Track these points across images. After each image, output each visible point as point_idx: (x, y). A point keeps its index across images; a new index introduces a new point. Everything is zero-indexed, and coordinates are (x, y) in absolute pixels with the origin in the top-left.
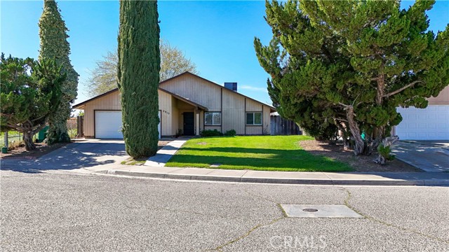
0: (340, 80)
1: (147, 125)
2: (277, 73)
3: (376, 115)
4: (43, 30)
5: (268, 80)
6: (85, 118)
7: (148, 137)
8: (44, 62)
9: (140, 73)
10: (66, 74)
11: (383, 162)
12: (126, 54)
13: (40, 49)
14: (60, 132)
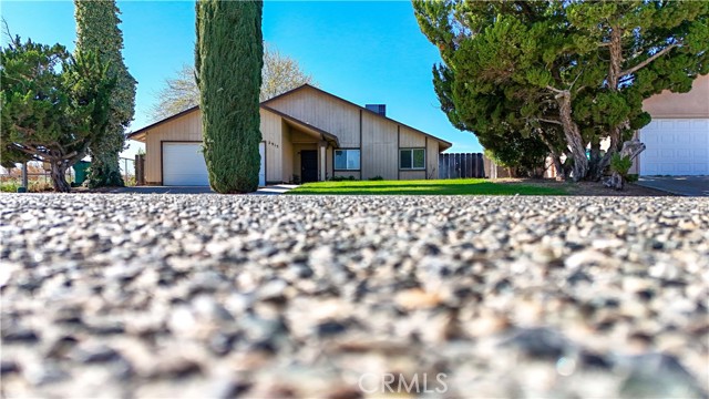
0: (548, 48)
1: (242, 141)
2: (448, 42)
3: (608, 108)
4: (81, 8)
5: (435, 68)
6: (145, 158)
7: (244, 162)
8: (81, 55)
9: (230, 57)
10: (116, 78)
11: (619, 185)
12: (209, 29)
13: (77, 40)
14: (108, 170)
